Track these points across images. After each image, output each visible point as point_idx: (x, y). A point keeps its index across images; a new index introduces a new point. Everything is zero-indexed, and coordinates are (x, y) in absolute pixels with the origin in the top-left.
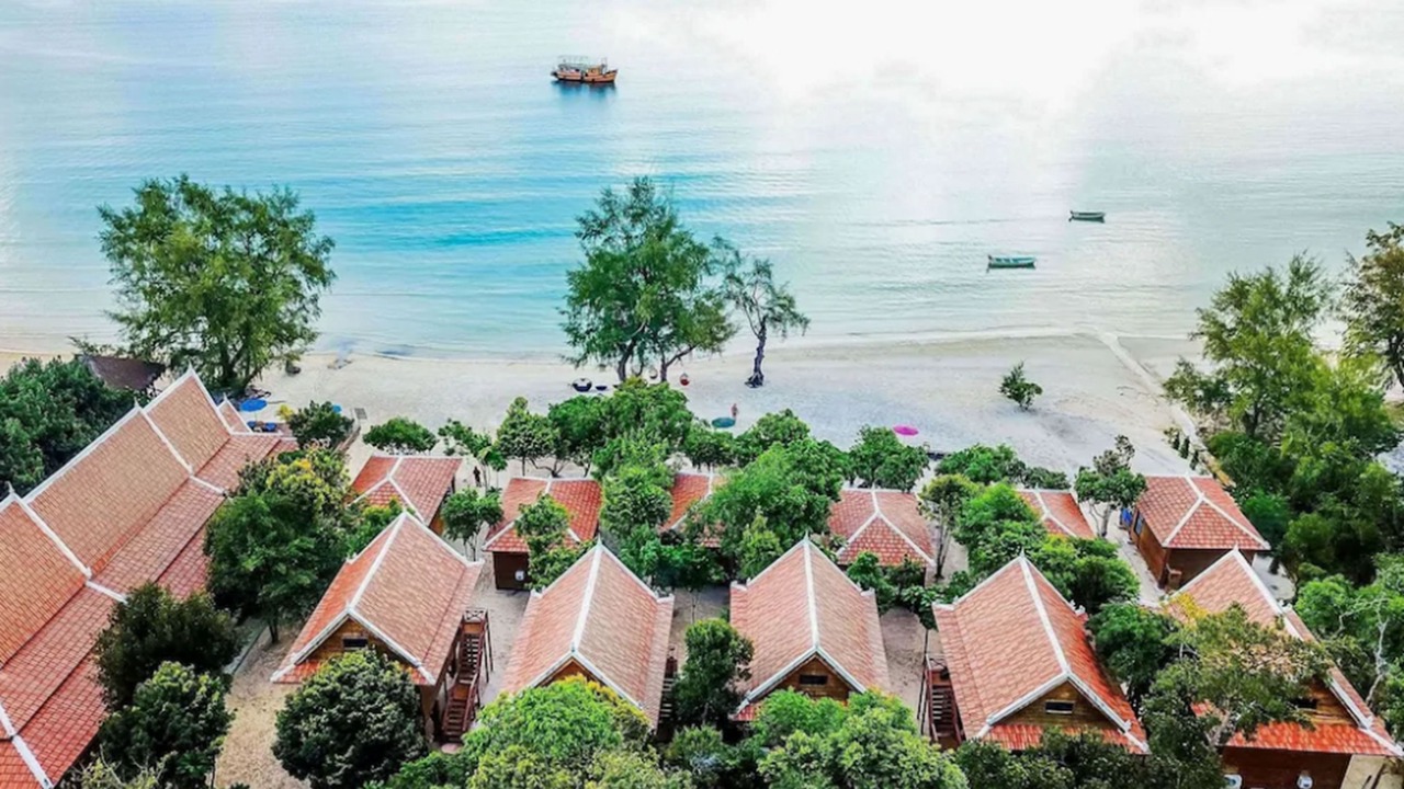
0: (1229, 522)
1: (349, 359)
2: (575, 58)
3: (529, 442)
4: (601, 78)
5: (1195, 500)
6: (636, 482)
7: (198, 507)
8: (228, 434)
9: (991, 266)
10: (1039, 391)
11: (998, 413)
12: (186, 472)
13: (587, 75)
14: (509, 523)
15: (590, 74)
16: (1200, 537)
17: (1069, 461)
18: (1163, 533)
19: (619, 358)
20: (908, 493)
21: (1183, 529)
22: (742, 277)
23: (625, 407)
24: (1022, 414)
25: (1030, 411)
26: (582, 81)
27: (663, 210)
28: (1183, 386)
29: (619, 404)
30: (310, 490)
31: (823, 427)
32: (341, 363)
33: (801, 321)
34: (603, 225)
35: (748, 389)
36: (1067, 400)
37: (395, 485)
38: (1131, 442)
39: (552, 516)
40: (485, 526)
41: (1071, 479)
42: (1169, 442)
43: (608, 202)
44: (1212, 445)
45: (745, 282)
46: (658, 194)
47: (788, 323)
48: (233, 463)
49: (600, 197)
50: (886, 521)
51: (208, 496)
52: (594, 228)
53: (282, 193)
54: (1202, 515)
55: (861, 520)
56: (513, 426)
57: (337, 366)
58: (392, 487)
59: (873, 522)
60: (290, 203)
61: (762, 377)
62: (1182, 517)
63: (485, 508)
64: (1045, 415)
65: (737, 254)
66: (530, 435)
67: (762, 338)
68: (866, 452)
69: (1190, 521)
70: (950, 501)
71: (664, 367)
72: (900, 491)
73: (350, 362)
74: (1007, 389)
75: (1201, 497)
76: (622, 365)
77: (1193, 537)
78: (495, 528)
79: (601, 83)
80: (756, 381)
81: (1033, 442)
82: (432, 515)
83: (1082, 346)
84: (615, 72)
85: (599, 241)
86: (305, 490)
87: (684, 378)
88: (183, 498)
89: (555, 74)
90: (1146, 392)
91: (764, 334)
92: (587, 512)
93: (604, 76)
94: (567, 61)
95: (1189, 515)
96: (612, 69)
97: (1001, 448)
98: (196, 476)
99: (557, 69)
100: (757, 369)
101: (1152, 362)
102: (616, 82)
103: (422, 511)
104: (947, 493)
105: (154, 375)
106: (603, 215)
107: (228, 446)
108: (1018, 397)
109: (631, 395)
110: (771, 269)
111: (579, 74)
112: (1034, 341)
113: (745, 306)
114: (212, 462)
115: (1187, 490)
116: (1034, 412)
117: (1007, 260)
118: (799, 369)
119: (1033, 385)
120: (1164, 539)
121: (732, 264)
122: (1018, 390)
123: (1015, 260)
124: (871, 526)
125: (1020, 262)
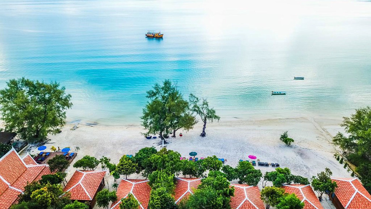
0: (367, 200)
1: (78, 127)
2: (152, 31)
3: (127, 171)
4: (159, 36)
5: (354, 191)
6: (162, 194)
7: (10, 198)
8: (26, 168)
9: (273, 94)
10: (293, 141)
11: (280, 147)
12: (7, 185)
13: (155, 35)
14: (119, 200)
15: (156, 35)
16: (358, 205)
17: (305, 166)
18: (344, 203)
19: (160, 131)
20: (256, 186)
21: (351, 202)
22: (199, 106)
23: (159, 161)
24: (288, 147)
25: (290, 146)
26: (153, 37)
27: (174, 89)
28: (339, 140)
29: (157, 160)
30: (46, 199)
31: (225, 153)
32: (75, 128)
33: (217, 118)
34: (155, 94)
35: (201, 137)
36: (301, 142)
37: (82, 185)
38: (331, 171)
39: (133, 204)
40: (110, 203)
41: (311, 181)
42: (336, 158)
43: (157, 87)
44: (349, 158)
45: (200, 107)
46: (173, 85)
47: (213, 119)
48: (27, 178)
49: (154, 86)
50: (250, 201)
51: (15, 193)
52: (152, 94)
53: (54, 83)
54: (358, 197)
55: (241, 200)
56: (122, 165)
57: (73, 129)
58: (81, 186)
59: (245, 201)
60: (56, 86)
61: (205, 134)
62: (350, 198)
63: (110, 197)
64: (295, 148)
65: (197, 99)
66: (127, 168)
67: (205, 123)
68: (241, 170)
69: (353, 199)
70: (272, 197)
71: (175, 131)
72: (253, 186)
73: (78, 128)
74: (282, 139)
75: (357, 191)
76: (161, 133)
77: (355, 205)
78: (114, 203)
79: (159, 37)
80: (203, 135)
81: (292, 158)
82: (94, 195)
83: (302, 122)
84: (163, 34)
85: (154, 98)
86: (44, 200)
87: (181, 134)
88: (5, 196)
89: (146, 35)
90: (325, 138)
91: (206, 121)
92: (146, 195)
93: (160, 36)
94: (150, 32)
95: (353, 196)
96: (162, 34)
97: (285, 169)
98: (11, 186)
99: (147, 34)
100: (204, 131)
101: (325, 127)
102: (163, 37)
103: (90, 194)
104: (272, 194)
105: (12, 137)
106: (155, 91)
107: (26, 172)
108: (286, 142)
109: (162, 157)
110: (208, 104)
111: (153, 35)
112: (288, 120)
113: (200, 113)
114: (19, 179)
115: (351, 187)
116: (291, 147)
117: (278, 92)
118: (216, 130)
119: (291, 139)
120: (345, 206)
121: (196, 101)
122: (286, 140)
123: (280, 92)
124: (244, 203)
125: (282, 93)
